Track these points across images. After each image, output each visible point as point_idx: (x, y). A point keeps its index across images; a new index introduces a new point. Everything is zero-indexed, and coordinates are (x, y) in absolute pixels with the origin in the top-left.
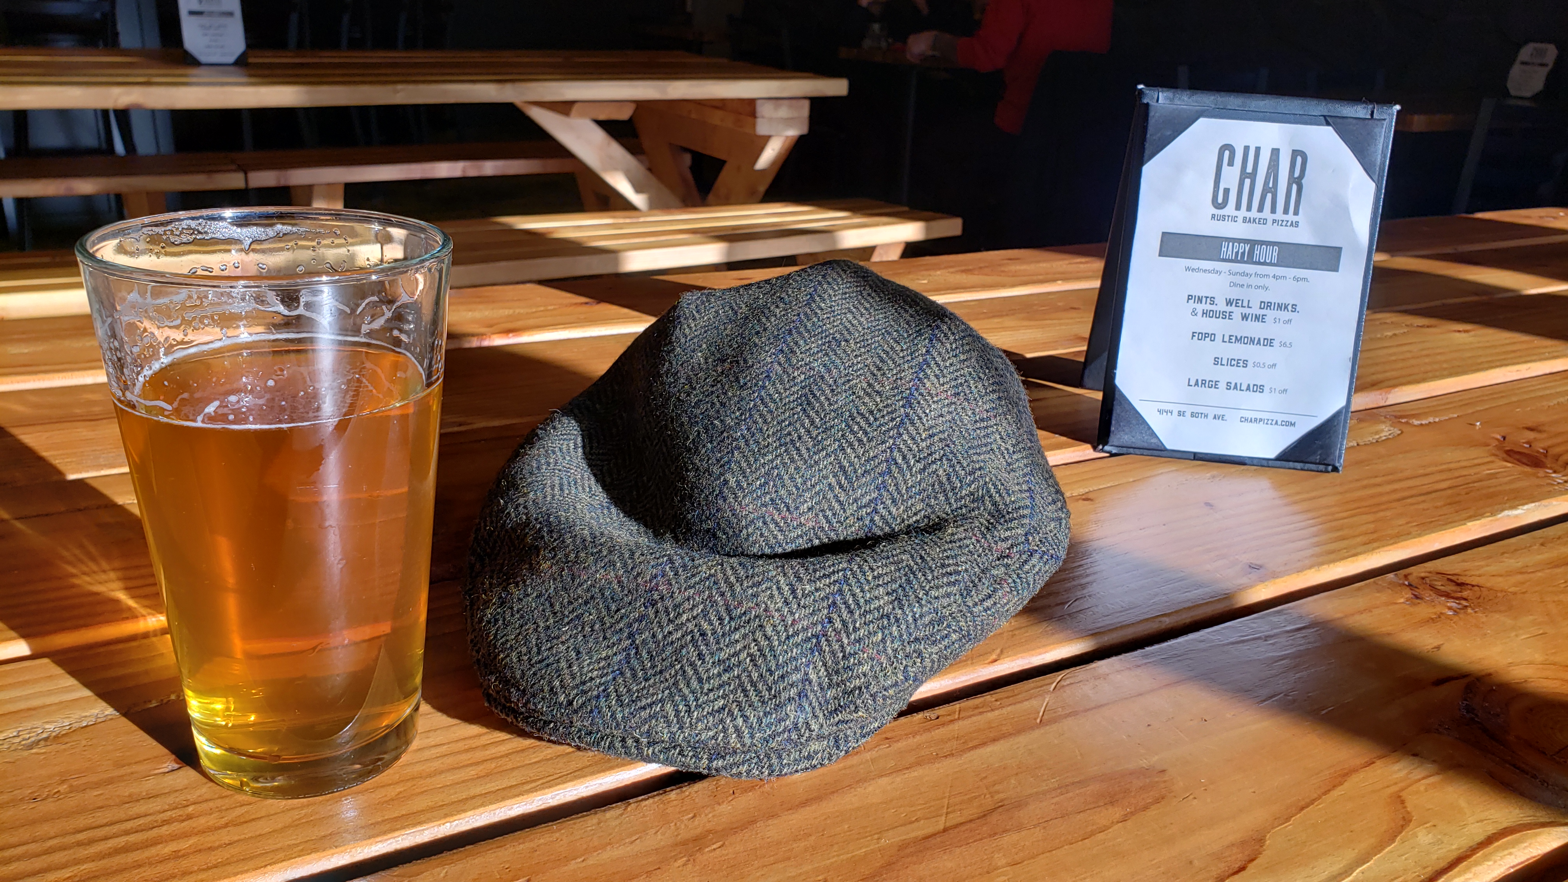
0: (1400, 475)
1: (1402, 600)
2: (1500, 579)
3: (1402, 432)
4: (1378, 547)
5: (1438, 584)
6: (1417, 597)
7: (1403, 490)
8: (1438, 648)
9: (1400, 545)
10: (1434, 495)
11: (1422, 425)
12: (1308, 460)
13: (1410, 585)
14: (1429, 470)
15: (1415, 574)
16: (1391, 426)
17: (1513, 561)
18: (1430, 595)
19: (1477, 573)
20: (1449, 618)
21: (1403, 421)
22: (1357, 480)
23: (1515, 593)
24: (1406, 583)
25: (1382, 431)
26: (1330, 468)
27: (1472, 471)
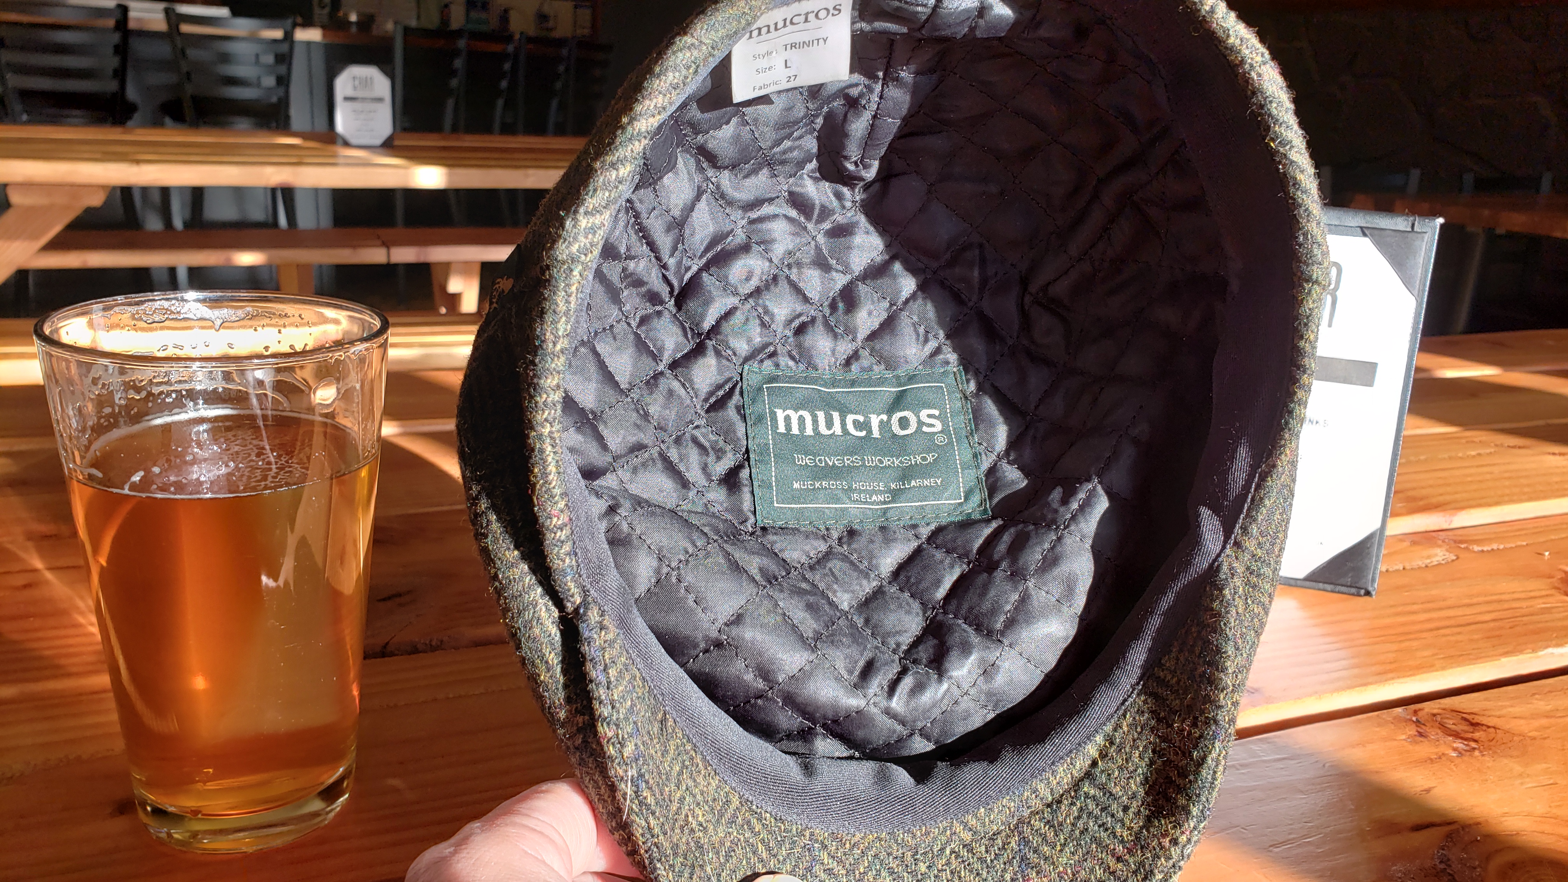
0: (1442, 604)
1: (1404, 737)
2: (1522, 722)
3: (1458, 558)
4: (1393, 679)
5: (1450, 723)
6: (1421, 734)
7: (1440, 619)
8: (1428, 791)
9: (1418, 677)
10: (1473, 627)
11: (1483, 551)
12: (1339, 582)
13: (1418, 722)
14: (1475, 600)
15: (1426, 710)
16: (1447, 550)
17: (1542, 703)
18: (1437, 734)
19: (1498, 713)
20: (1451, 760)
21: (1463, 546)
22: (1391, 606)
23: (1534, 739)
24: (1414, 719)
25: (1436, 555)
26: (1362, 592)
27: (1524, 604)
